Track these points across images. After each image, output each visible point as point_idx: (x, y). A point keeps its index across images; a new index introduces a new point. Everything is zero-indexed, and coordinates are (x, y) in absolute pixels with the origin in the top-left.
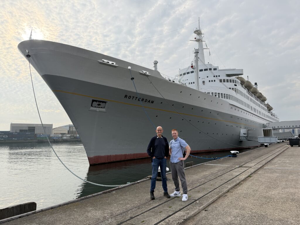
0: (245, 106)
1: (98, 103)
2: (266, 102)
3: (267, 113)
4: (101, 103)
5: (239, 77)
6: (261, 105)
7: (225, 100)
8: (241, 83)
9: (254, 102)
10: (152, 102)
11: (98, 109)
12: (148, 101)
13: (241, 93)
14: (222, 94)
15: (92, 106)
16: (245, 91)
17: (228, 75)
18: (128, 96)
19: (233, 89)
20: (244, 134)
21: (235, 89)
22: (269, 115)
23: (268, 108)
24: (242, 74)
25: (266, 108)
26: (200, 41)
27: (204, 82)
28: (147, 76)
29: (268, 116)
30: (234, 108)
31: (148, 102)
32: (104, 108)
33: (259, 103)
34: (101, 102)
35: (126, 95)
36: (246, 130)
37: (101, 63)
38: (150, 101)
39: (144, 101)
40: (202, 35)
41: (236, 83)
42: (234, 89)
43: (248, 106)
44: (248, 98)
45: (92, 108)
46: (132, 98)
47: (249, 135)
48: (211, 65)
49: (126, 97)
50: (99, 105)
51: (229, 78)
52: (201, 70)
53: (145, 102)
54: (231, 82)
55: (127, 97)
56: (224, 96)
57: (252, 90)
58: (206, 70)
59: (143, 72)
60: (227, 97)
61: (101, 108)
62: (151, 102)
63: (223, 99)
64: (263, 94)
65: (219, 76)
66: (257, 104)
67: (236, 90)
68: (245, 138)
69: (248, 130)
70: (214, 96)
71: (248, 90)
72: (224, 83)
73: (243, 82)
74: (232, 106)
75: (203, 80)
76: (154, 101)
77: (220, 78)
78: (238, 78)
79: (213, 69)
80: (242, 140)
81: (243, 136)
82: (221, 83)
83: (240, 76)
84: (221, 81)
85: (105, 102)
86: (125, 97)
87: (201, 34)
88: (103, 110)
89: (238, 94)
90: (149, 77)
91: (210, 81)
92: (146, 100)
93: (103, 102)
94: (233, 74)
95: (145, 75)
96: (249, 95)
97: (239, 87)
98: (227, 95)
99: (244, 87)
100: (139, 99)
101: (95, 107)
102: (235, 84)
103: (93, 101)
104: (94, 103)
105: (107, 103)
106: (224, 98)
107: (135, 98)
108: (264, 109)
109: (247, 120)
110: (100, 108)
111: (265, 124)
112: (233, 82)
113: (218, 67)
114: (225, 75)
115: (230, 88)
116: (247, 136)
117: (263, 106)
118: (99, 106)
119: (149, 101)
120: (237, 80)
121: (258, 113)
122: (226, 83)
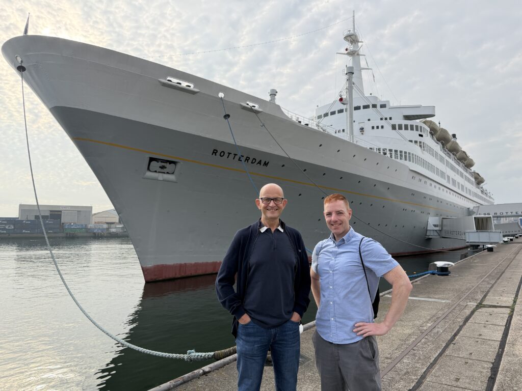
0: (437, 174)
1: (160, 164)
2: (473, 169)
3: (474, 188)
4: (167, 165)
5: (427, 121)
6: (465, 173)
7: (403, 162)
8: (430, 133)
9: (453, 168)
10: (266, 164)
11: (161, 177)
12: (257, 162)
13: (431, 151)
14: (396, 151)
15: (149, 169)
16: (437, 147)
17: (407, 118)
18: (219, 151)
19: (416, 142)
20: (435, 226)
21: (420, 142)
22: (478, 191)
23: (476, 178)
24: (433, 116)
25: (474, 180)
26: (356, 54)
27: (362, 129)
28: (257, 112)
29: (476, 195)
30: (418, 177)
32: (173, 173)
33: (461, 169)
34: (167, 161)
35: (214, 150)
36: (437, 218)
37: (164, 85)
38: (260, 161)
39: (250, 161)
40: (360, 44)
41: (421, 131)
42: (418, 142)
43: (443, 174)
44: (442, 160)
45: (149, 174)
46: (226, 155)
47: (444, 228)
48: (376, 98)
49: (215, 153)
50: (163, 167)
51: (409, 123)
52: (357, 108)
53: (252, 163)
54: (412, 129)
55: (218, 154)
56: (401, 155)
57: (449, 145)
58: (366, 107)
59: (247, 104)
60: (405, 156)
61: (168, 173)
62: (263, 163)
64: (468, 154)
65: (390, 119)
66: (457, 172)
67: (421, 145)
68: (436, 234)
69: (443, 218)
70: (382, 153)
71: (443, 145)
72: (400, 131)
73: (434, 131)
74: (415, 175)
75: (362, 125)
76: (268, 163)
77: (392, 122)
78: (425, 123)
79: (378, 106)
80: (430, 237)
81: (434, 230)
82: (394, 131)
83: (428, 119)
84: (394, 127)
85: (174, 163)
86: (213, 152)
87: (358, 42)
88: (171, 177)
89: (425, 152)
90: (259, 115)
91: (373, 128)
92: (254, 160)
93: (171, 162)
94: (417, 116)
95: (251, 110)
96: (443, 155)
97: (428, 140)
98: (405, 153)
99: (435, 139)
100: (240, 158)
101: (156, 171)
102: (421, 133)
103: (151, 159)
104: (153, 163)
105: (178, 165)
106: (401, 159)
107: (232, 156)
108: (469, 180)
109: (439, 201)
110: (164, 173)
111: (471, 208)
112: (417, 130)
113: (389, 101)
114: (402, 117)
115: (411, 141)
116: (440, 231)
117: (468, 175)
118: (162, 170)
119: (260, 163)
120: (424, 126)
121: (459, 188)
122: (403, 132)
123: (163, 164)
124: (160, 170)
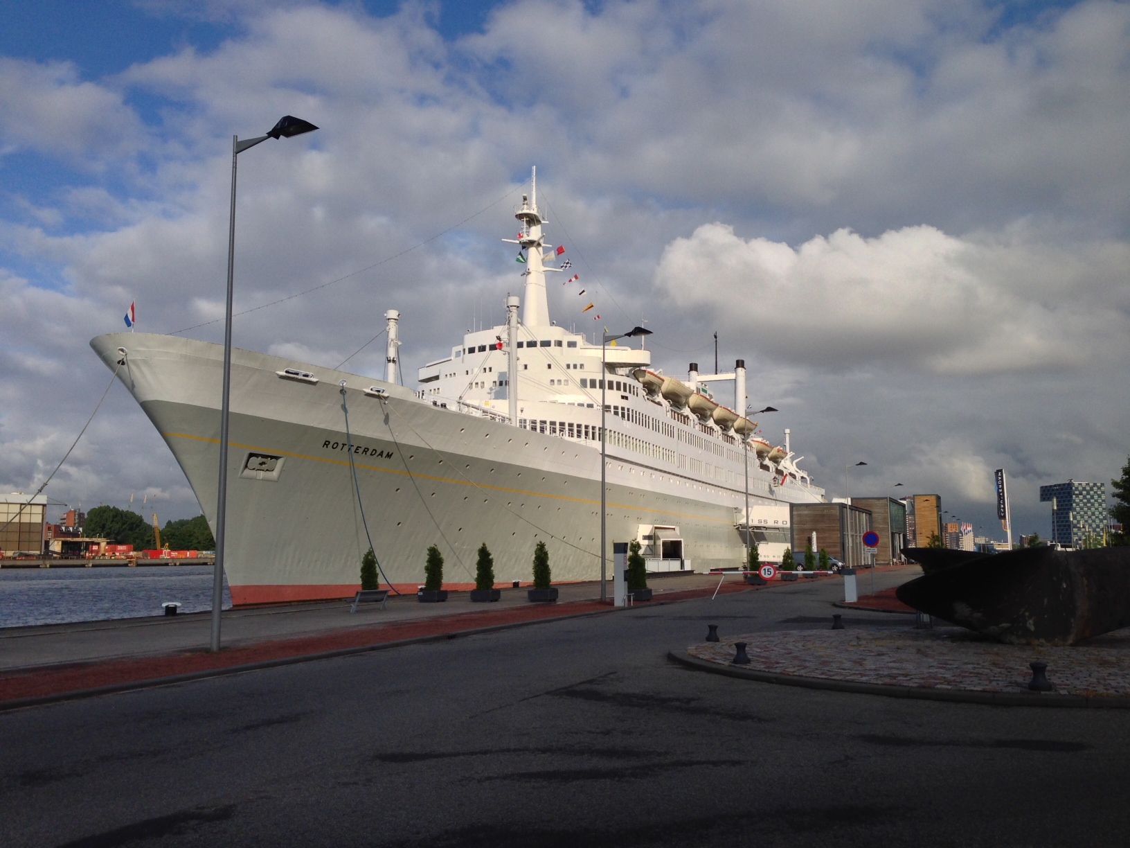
1: (260, 460)
4: (267, 461)
8: (644, 391)
10: (389, 456)
11: (261, 474)
12: (377, 454)
15: (246, 466)
17: (610, 367)
18: (332, 442)
19: (616, 408)
21: (623, 409)
28: (382, 397)
30: (616, 463)
31: (379, 455)
32: (273, 469)
34: (268, 456)
35: (326, 442)
38: (382, 452)
39: (369, 453)
41: (625, 391)
44: (669, 431)
45: (247, 472)
46: (340, 446)
49: (327, 445)
50: (263, 464)
51: (608, 376)
53: (371, 455)
54: (611, 387)
55: (330, 446)
59: (372, 391)
61: (266, 470)
62: (385, 454)
63: (575, 439)
65: (581, 367)
67: (625, 413)
72: (591, 390)
74: (609, 460)
76: (392, 453)
77: (581, 374)
79: (565, 344)
82: (581, 391)
84: (583, 384)
85: (276, 458)
86: (325, 444)
88: (270, 475)
91: (552, 382)
92: (374, 452)
93: (272, 457)
95: (376, 396)
96: (673, 423)
97: (639, 403)
100: (357, 449)
101: (254, 469)
102: (625, 394)
103: (251, 455)
104: (253, 459)
105: (280, 460)
107: (346, 448)
109: (661, 497)
110: (263, 470)
112: (618, 389)
114: (600, 366)
118: (262, 467)
119: (381, 454)
122: (596, 391)
123: (264, 460)
124: (260, 467)
